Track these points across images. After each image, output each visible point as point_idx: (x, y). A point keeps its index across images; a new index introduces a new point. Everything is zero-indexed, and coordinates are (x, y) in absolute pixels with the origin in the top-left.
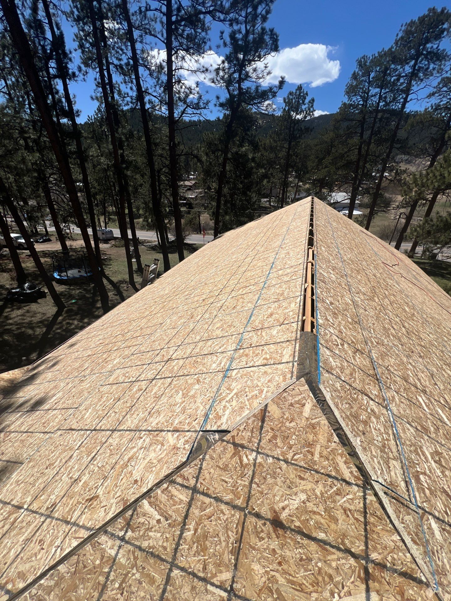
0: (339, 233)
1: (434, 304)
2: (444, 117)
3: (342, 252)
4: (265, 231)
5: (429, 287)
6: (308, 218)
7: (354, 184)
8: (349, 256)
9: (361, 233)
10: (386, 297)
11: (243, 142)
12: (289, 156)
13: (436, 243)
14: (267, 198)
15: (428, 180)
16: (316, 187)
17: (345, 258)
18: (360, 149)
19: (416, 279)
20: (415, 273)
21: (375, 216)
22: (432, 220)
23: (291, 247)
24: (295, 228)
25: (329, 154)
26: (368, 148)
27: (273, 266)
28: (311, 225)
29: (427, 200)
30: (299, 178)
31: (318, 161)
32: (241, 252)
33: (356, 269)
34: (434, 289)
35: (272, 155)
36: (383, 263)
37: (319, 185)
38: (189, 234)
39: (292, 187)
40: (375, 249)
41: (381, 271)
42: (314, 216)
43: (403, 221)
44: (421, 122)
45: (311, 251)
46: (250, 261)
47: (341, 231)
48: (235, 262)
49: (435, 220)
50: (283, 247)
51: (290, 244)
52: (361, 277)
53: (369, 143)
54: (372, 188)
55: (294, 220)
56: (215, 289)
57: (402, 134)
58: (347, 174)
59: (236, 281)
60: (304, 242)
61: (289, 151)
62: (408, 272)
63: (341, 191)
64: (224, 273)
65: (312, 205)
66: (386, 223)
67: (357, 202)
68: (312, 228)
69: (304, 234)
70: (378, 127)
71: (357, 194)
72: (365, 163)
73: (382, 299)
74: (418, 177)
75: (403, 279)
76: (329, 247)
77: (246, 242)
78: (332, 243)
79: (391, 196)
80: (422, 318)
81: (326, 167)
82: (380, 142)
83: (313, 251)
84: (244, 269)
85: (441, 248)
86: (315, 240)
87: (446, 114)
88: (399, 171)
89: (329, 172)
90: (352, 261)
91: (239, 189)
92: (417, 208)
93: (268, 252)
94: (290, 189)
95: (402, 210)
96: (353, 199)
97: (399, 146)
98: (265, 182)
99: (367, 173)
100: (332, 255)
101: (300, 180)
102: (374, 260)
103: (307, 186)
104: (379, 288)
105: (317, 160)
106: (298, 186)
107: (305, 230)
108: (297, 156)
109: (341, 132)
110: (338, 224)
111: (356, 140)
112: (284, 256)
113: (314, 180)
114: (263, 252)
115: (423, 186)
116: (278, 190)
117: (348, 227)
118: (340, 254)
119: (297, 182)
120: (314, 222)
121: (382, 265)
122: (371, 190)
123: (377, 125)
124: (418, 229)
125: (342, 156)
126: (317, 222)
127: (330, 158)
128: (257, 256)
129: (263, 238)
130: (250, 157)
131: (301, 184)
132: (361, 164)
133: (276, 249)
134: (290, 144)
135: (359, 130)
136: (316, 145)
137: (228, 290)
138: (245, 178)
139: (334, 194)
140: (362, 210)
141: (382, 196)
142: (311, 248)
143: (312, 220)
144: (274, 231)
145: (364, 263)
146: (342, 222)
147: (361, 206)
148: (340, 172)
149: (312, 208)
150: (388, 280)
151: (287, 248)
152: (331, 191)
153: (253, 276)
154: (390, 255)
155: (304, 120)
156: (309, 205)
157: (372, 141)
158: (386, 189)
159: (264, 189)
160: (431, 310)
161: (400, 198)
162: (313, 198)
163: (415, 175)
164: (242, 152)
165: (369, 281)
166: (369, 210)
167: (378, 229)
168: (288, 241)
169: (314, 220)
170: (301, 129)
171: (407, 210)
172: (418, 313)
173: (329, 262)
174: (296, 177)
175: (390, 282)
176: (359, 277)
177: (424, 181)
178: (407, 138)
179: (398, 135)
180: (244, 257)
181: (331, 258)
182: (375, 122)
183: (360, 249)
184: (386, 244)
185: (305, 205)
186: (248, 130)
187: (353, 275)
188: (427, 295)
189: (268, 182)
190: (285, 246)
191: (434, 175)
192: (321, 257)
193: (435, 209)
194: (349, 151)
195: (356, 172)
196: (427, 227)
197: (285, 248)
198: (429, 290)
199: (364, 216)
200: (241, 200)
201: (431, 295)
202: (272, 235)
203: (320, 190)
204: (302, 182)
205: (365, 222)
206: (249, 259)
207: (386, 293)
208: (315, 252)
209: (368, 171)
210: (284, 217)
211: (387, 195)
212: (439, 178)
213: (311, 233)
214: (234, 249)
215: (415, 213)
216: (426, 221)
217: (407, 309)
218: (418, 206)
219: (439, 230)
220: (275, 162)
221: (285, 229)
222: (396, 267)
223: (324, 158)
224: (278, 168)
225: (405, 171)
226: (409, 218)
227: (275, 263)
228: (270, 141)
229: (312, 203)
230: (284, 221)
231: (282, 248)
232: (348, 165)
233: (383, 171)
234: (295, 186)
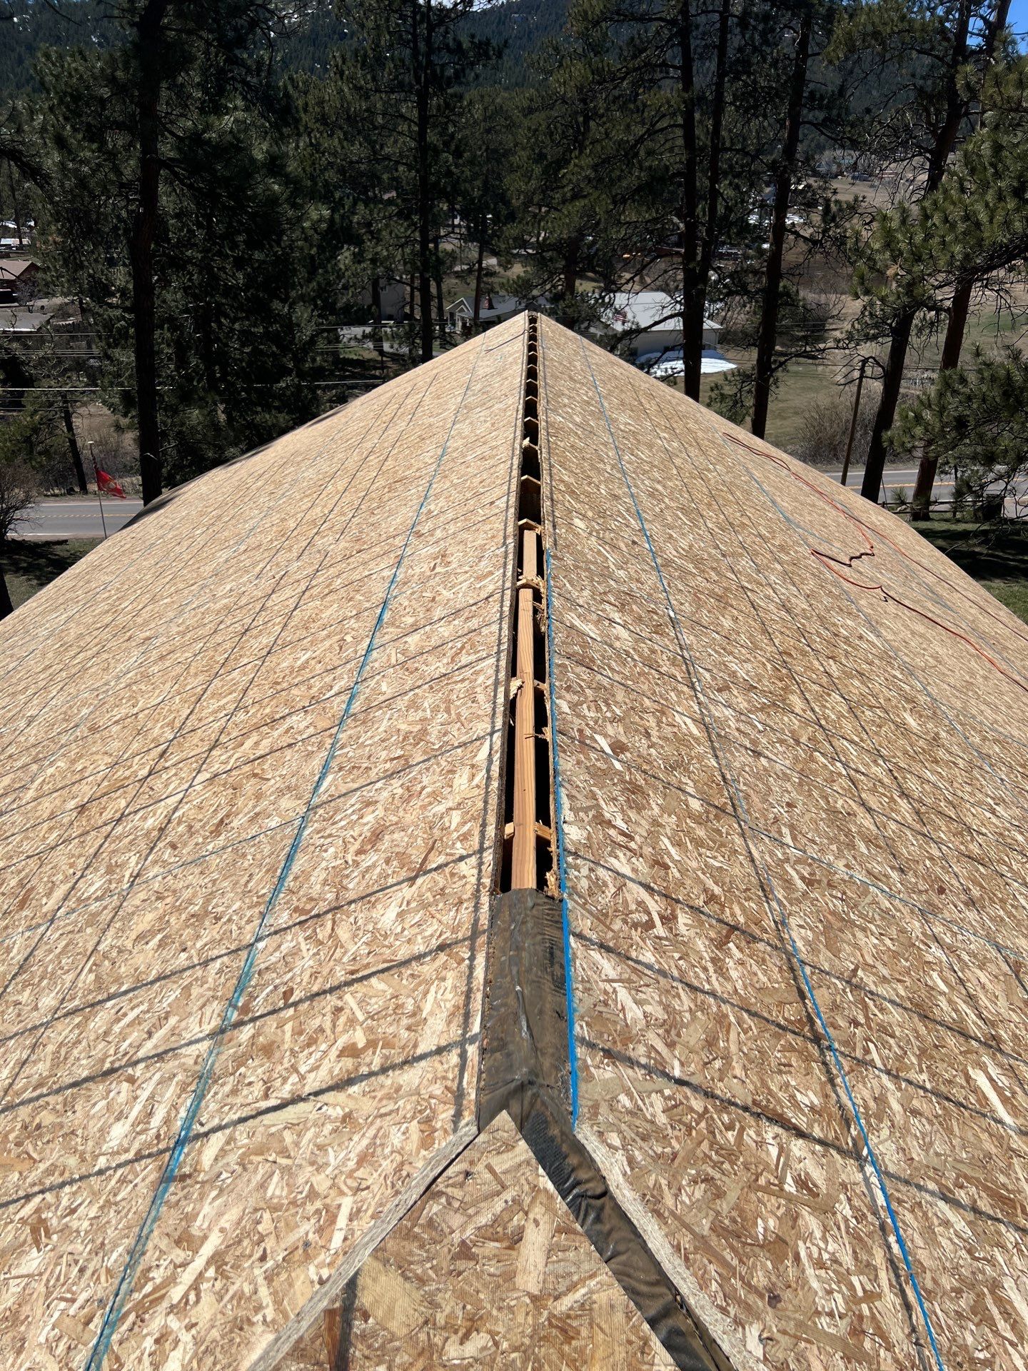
0: (644, 454)
1: (1005, 687)
2: (942, 21)
3: (654, 528)
4: (351, 464)
5: (985, 623)
6: (516, 401)
7: (689, 256)
8: (684, 544)
9: (730, 447)
10: (832, 685)
11: (221, 91)
12: (425, 152)
13: (989, 460)
14: (362, 323)
15: (928, 236)
16: (551, 274)
17: (670, 552)
18: (688, 126)
19: (938, 600)
20: (931, 579)
21: (779, 374)
22: (963, 380)
23: (452, 528)
24: (470, 446)
25: (582, 149)
26: (717, 125)
27: (387, 616)
28: (531, 431)
29: (939, 310)
30: (482, 238)
31: (545, 172)
32: (254, 565)
33: (712, 594)
34: (1000, 628)
35: (357, 150)
36: (816, 552)
37: (561, 264)
38: (27, 499)
39: (458, 275)
40: (785, 504)
41: (811, 585)
42: (541, 390)
43: (877, 387)
44: (876, 34)
45: (530, 538)
46: (292, 603)
47: (650, 446)
48: (228, 610)
49: (972, 378)
50: (425, 529)
51: (450, 515)
52: (735, 620)
53: (717, 110)
54: (755, 272)
55: (464, 410)
56: (135, 746)
57: (822, 74)
58: (655, 221)
59: (229, 701)
60: (501, 504)
61: (422, 135)
62: (909, 576)
63: (645, 287)
64: (178, 670)
65: (532, 348)
66: (823, 400)
67: (708, 324)
68: (534, 440)
69: (503, 468)
70: (740, 50)
71: (702, 295)
72: (714, 180)
73: (819, 698)
74: (895, 224)
75: (891, 607)
76: (602, 514)
77: (276, 518)
78: (616, 497)
79: (823, 298)
80: (967, 746)
81: (576, 196)
82: (752, 103)
83: (539, 538)
84: (265, 640)
85: (1009, 475)
86: (545, 491)
87: (948, 12)
88: (834, 208)
89: (589, 213)
90: (698, 561)
91: (228, 291)
92: (913, 339)
93: (365, 556)
94: (450, 282)
95: (867, 349)
96: (692, 317)
97: (821, 115)
98: (345, 256)
99: (726, 217)
100: (615, 547)
101: (487, 247)
102: (782, 548)
103: (518, 270)
104: (804, 654)
105: (538, 170)
106: (482, 274)
107: (504, 452)
108: (458, 154)
109: (611, 61)
110: (637, 419)
111: (669, 91)
112: (426, 568)
113: (541, 246)
114: (346, 558)
115: (918, 259)
116: (399, 293)
117: (678, 426)
118: (649, 539)
119: (474, 254)
120: (541, 416)
121: (813, 562)
122: (750, 278)
123: (735, 40)
124: (927, 415)
125: (629, 153)
126: (554, 418)
127: (586, 161)
128: (320, 579)
129: (347, 498)
130: (260, 157)
131: (493, 261)
132: (702, 182)
133: (399, 541)
134: (422, 105)
135: (673, 56)
136: (529, 111)
137: (195, 745)
138: (252, 244)
139: (620, 299)
140: (731, 355)
141: (790, 299)
142: (531, 528)
143: (530, 409)
144: (390, 463)
145: (745, 563)
146: (651, 407)
147: (728, 339)
148: (630, 215)
149: (532, 360)
150: (838, 619)
151: (439, 534)
152: (612, 286)
153: (303, 667)
154: (842, 519)
155: (464, 13)
156: (520, 346)
157: (729, 99)
158: (797, 272)
159: (345, 287)
160: (996, 709)
161: (853, 306)
162: (533, 320)
163: (885, 217)
164: (222, 134)
165: (765, 631)
166: (754, 354)
167: (799, 421)
168: (442, 502)
169: (540, 409)
170: (459, 44)
171: (879, 349)
172: (951, 731)
173: (606, 574)
174: (470, 237)
175: (845, 624)
176: (727, 623)
177: (919, 238)
178: (842, 90)
179: (808, 75)
180: (266, 584)
181: (612, 559)
182: (724, 30)
183: (728, 511)
184: (826, 480)
185: (506, 349)
186: (241, 42)
187: (705, 617)
188: (979, 656)
189: (358, 258)
190: (429, 525)
191: (946, 220)
192: (569, 561)
193: (972, 336)
194: (651, 133)
195: (687, 213)
196: (954, 405)
197: (432, 532)
198: (983, 636)
199: (742, 376)
200: (246, 337)
201: (989, 653)
202: (381, 482)
203: (570, 287)
204: (495, 253)
205: (750, 401)
206: (288, 592)
207: (834, 668)
208: (547, 544)
209: (729, 209)
210: (427, 400)
211: (808, 296)
212: (961, 227)
213: (530, 463)
214: (223, 556)
215: (910, 358)
216: (946, 384)
217: (912, 722)
218: (913, 332)
219: (991, 415)
220: (374, 178)
221: (429, 454)
222: (863, 565)
223: (562, 162)
224: (390, 202)
225: (853, 208)
226: (893, 375)
227: (393, 604)
228: (340, 91)
229: (533, 338)
230: (428, 421)
231: (419, 535)
232: (652, 188)
233: (781, 209)
234: (470, 271)
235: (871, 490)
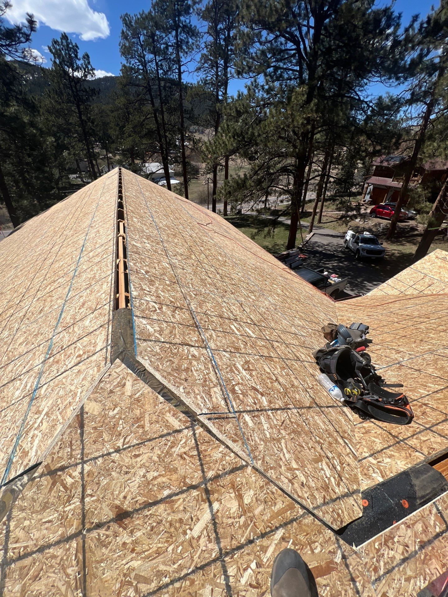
0: (154, 202)
1: (241, 249)
2: (213, 91)
3: (157, 220)
4: (73, 211)
5: (237, 236)
6: (116, 190)
7: (162, 153)
8: (165, 223)
9: (176, 200)
10: (202, 252)
11: (8, 99)
12: (83, 123)
13: (237, 201)
14: (76, 173)
15: (216, 148)
16: (128, 158)
17: (161, 225)
18: (156, 117)
19: (227, 232)
20: (225, 228)
21: (189, 183)
22: (229, 183)
23: (100, 224)
24: (105, 203)
25: (128, 122)
26: (163, 117)
27: (84, 249)
28: (120, 197)
29: (222, 166)
30: (104, 147)
31: (120, 129)
32: (47, 241)
33: (172, 234)
34: (241, 237)
35: (61, 121)
36: (198, 223)
37: (129, 155)
39: (101, 159)
40: (191, 213)
41: (197, 231)
42: (123, 187)
43: (212, 185)
44: (198, 94)
45: (121, 225)
46: (58, 250)
47: (155, 200)
48: (40, 254)
49: (231, 182)
50: (93, 225)
51: (100, 221)
52: (178, 240)
53: (162, 113)
54: (179, 157)
55: (103, 194)
56: (15, 295)
57: (187, 104)
58: (152, 143)
59: (41, 279)
60: (113, 216)
61: (80, 117)
62: (220, 227)
63: (153, 161)
64: (26, 273)
65: (120, 176)
66: (201, 189)
67: (170, 171)
68: (122, 199)
69: (113, 208)
70: (165, 96)
71: (167, 163)
72: (165, 133)
73: (199, 255)
74: (208, 144)
75: (216, 234)
76: (142, 217)
77: (52, 228)
78: (146, 213)
79: (197, 164)
80: (232, 262)
81: (130, 136)
82: (171, 111)
83: (124, 224)
84: (51, 261)
85: (241, 204)
86: (125, 212)
87: (214, 89)
88: (195, 140)
89: (134, 141)
90: (168, 227)
91: (28, 164)
92: (218, 174)
93: (77, 234)
94: (99, 161)
95: (208, 176)
96: (166, 169)
97: (188, 116)
98: (65, 153)
99: (170, 142)
100: (145, 225)
101: (108, 151)
102: (190, 223)
103: (118, 157)
104: (195, 246)
105: (118, 128)
106: (108, 158)
107: (113, 203)
108: (93, 123)
109: (132, 98)
110: (151, 194)
111: (148, 108)
112: (94, 235)
113: (123, 150)
114: (72, 236)
115: (214, 153)
116: (85, 163)
117: (163, 196)
118: (155, 222)
119: (105, 153)
120: (123, 194)
121: (197, 225)
122: (178, 159)
123: (163, 94)
124: (223, 191)
125: (142, 125)
126: (126, 194)
127: (130, 126)
128: (66, 242)
129: (72, 220)
130: (26, 121)
131: (111, 155)
132: (162, 132)
133: (86, 229)
134: (78, 107)
135: (148, 97)
136: (112, 111)
137: (32, 292)
138: (32, 149)
139: (147, 165)
140: (177, 178)
141: (189, 164)
142: (121, 222)
143: (120, 192)
144: (84, 209)
145: (181, 227)
146: (155, 191)
147: (177, 175)
148: (145, 141)
149: (120, 179)
150: (203, 238)
151: (97, 226)
152: (145, 162)
153: (62, 266)
154: (205, 216)
155: (85, 80)
156: (117, 177)
157: (165, 110)
158: (189, 157)
159: (67, 163)
160: (239, 254)
161: (204, 165)
162: (120, 169)
163: (206, 143)
164: (11, 113)
165: (186, 242)
166: (183, 178)
167: (196, 195)
168: (98, 218)
169: (123, 192)
170: (86, 90)
171: (211, 176)
172: (229, 259)
173: (143, 231)
174: (102, 148)
175: (205, 239)
176: (176, 241)
177: (214, 148)
178: (192, 109)
179: (183, 105)
180: (50, 246)
181: (145, 228)
182: (160, 91)
183: (176, 215)
184: (204, 209)
185: (113, 177)
186: (11, 83)
187: (170, 239)
188: (236, 243)
189: (69, 154)
190: (94, 224)
191: (219, 143)
192: (132, 229)
193: (231, 172)
194: (146, 118)
195: (160, 141)
196: (228, 189)
197: (95, 226)
198: (237, 239)
199: (180, 184)
200: (37, 178)
201: (238, 242)
202: (81, 215)
203: (133, 161)
204: (111, 153)
205: (184, 190)
206: (57, 247)
207: (202, 249)
208: (126, 225)
209: (170, 140)
210: (93, 192)
211: (193, 163)
212: (223, 145)
213: (120, 205)
214: (38, 240)
215: (218, 178)
216: (225, 183)
217: (220, 258)
218: (218, 171)
219: (235, 191)
220: (70, 130)
221: (94, 206)
222: (210, 226)
223: (124, 126)
224: (76, 137)
225: (199, 140)
226: (215, 182)
227: (85, 246)
228: (51, 102)
229: (120, 174)
230: (93, 197)
231: (92, 227)
232: (150, 134)
233: (183, 140)
234: (105, 158)
235: (214, 210)
